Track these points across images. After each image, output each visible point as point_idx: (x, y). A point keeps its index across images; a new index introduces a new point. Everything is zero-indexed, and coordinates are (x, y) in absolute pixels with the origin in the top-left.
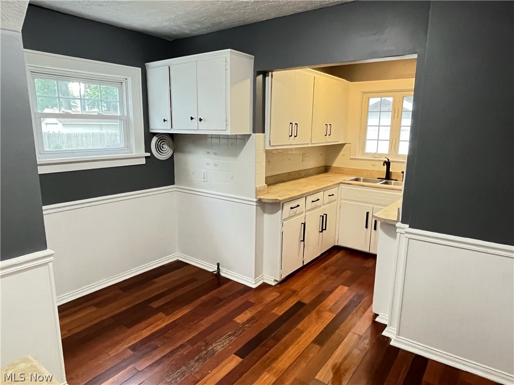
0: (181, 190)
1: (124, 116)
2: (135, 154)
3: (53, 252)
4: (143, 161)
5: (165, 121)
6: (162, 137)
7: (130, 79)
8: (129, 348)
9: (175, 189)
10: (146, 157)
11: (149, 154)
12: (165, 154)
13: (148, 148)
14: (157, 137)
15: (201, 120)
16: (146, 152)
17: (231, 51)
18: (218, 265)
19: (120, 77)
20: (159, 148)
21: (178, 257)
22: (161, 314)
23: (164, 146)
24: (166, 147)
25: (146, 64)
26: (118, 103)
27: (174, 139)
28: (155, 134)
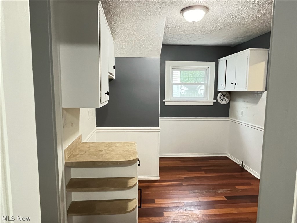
0: (231, 120)
1: (206, 83)
2: (209, 100)
3: (160, 128)
4: (212, 104)
5: (222, 85)
6: (224, 93)
7: (210, 67)
8: (184, 177)
9: (229, 120)
10: (214, 102)
11: (215, 101)
12: (224, 101)
13: (215, 98)
14: (221, 93)
15: (235, 84)
16: (214, 100)
17: (250, 49)
18: (242, 162)
19: (206, 67)
20: (221, 98)
21: (227, 155)
22: (203, 172)
23: (224, 98)
24: (225, 98)
25: (219, 60)
26: (204, 78)
27: (230, 95)
28: (220, 92)
